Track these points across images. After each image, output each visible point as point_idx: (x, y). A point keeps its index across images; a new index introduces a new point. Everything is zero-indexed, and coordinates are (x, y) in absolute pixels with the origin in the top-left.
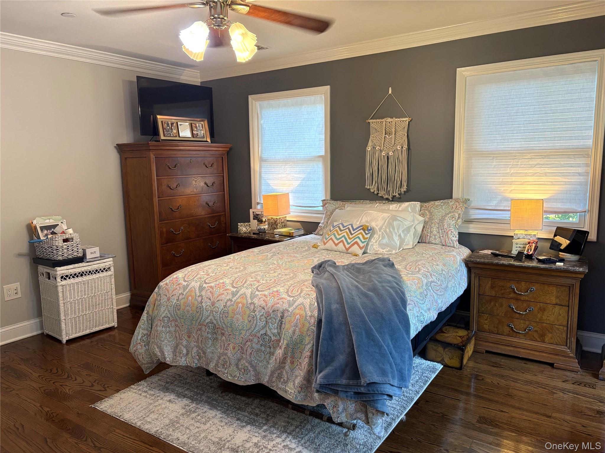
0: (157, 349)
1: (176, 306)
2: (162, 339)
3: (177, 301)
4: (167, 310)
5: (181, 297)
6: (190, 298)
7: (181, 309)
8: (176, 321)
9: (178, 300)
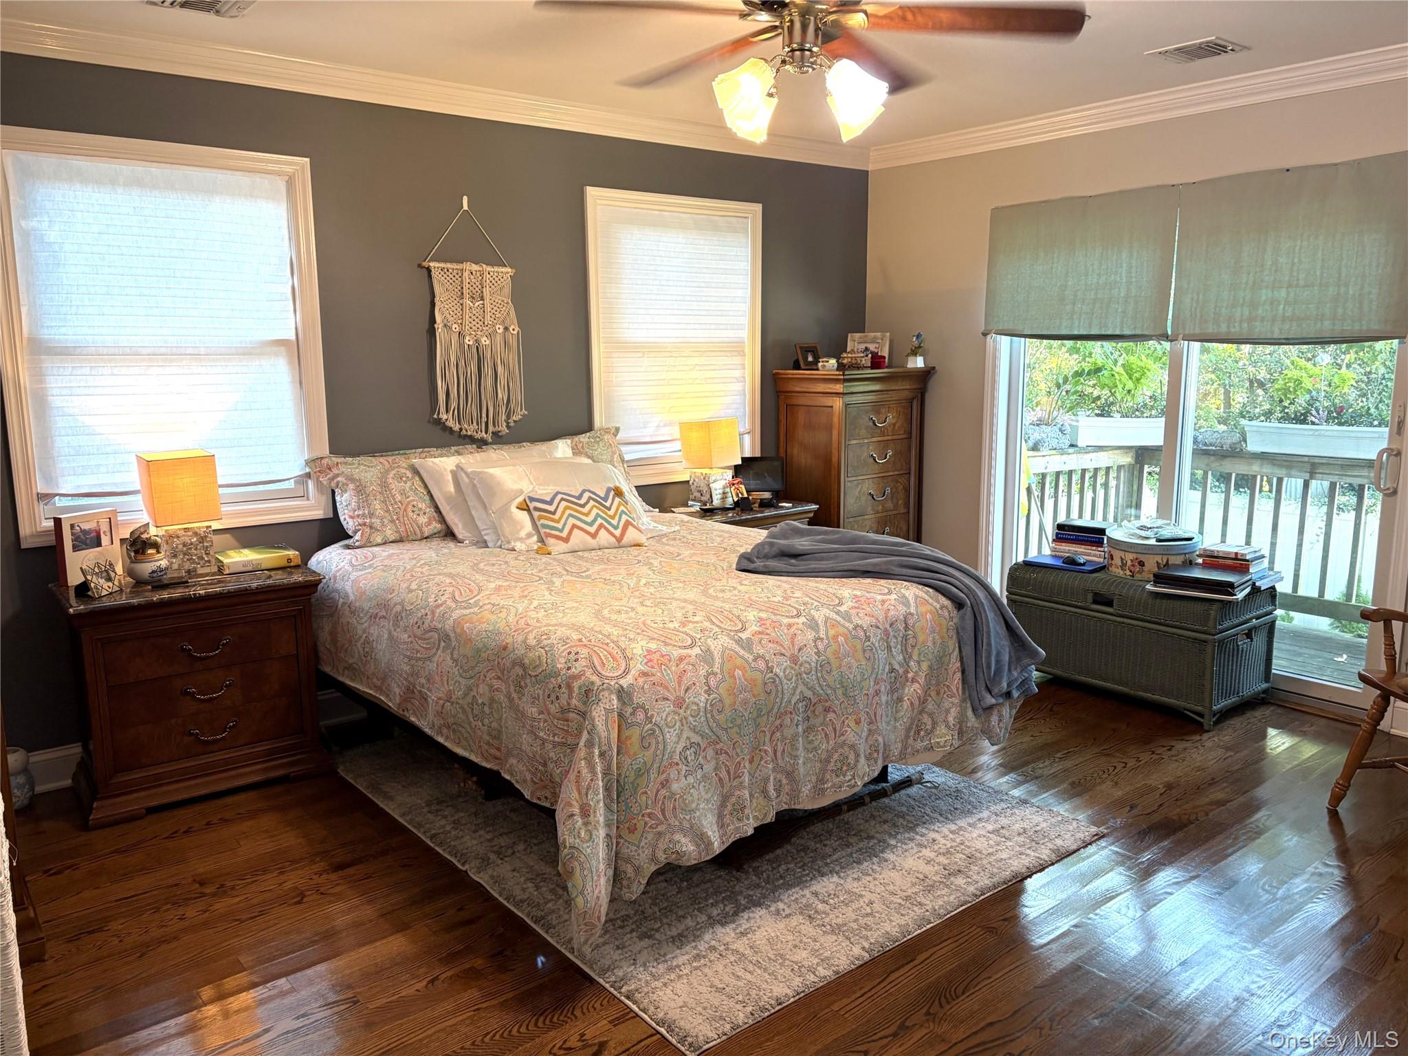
0: (683, 840)
1: (711, 705)
2: (694, 805)
3: (709, 695)
4: (686, 728)
5: (713, 682)
6: (738, 673)
7: (727, 706)
8: (718, 740)
9: (709, 691)
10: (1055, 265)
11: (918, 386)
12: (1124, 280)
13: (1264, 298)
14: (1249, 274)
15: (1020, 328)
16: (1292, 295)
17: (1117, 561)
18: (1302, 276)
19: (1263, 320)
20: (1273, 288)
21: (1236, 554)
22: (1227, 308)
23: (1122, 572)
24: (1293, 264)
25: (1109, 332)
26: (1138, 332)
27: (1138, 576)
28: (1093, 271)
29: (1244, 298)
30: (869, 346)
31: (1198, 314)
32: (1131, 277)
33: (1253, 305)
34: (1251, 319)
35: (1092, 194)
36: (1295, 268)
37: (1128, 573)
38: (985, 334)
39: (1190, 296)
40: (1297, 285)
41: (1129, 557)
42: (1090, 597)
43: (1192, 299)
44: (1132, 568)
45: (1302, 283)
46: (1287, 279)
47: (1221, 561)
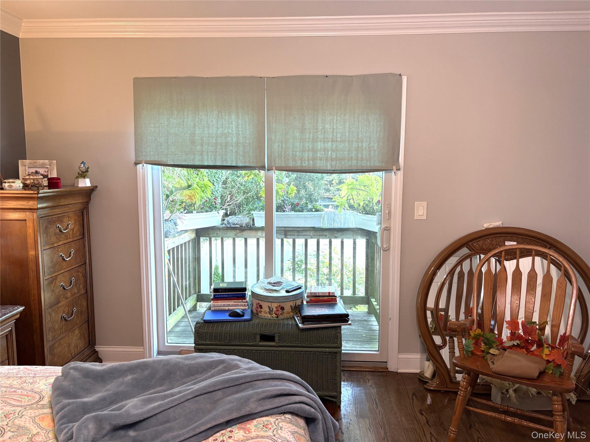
10: (186, 120)
11: (84, 201)
12: (234, 133)
13: (319, 147)
14: (310, 133)
15: (164, 160)
16: (334, 146)
17: (265, 308)
18: (339, 136)
19: (321, 159)
20: (324, 142)
21: (329, 293)
22: (300, 152)
23: (270, 316)
24: (333, 129)
25: (229, 164)
26: (247, 164)
27: (281, 317)
28: (213, 125)
29: (308, 147)
30: (38, 170)
31: (283, 155)
32: (239, 131)
33: (314, 151)
34: (314, 159)
35: (208, 77)
36: (335, 131)
37: (274, 315)
38: (136, 164)
39: (277, 144)
40: (337, 141)
41: (274, 306)
42: (258, 337)
43: (279, 146)
44: (277, 313)
45: (339, 139)
46: (331, 137)
47: (321, 298)
